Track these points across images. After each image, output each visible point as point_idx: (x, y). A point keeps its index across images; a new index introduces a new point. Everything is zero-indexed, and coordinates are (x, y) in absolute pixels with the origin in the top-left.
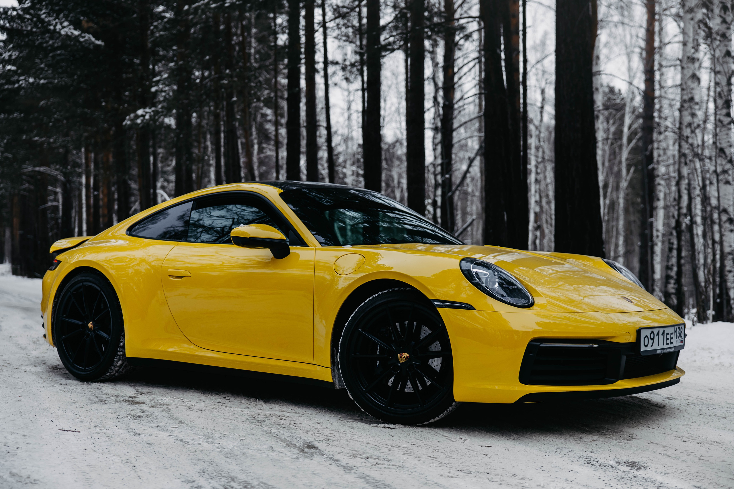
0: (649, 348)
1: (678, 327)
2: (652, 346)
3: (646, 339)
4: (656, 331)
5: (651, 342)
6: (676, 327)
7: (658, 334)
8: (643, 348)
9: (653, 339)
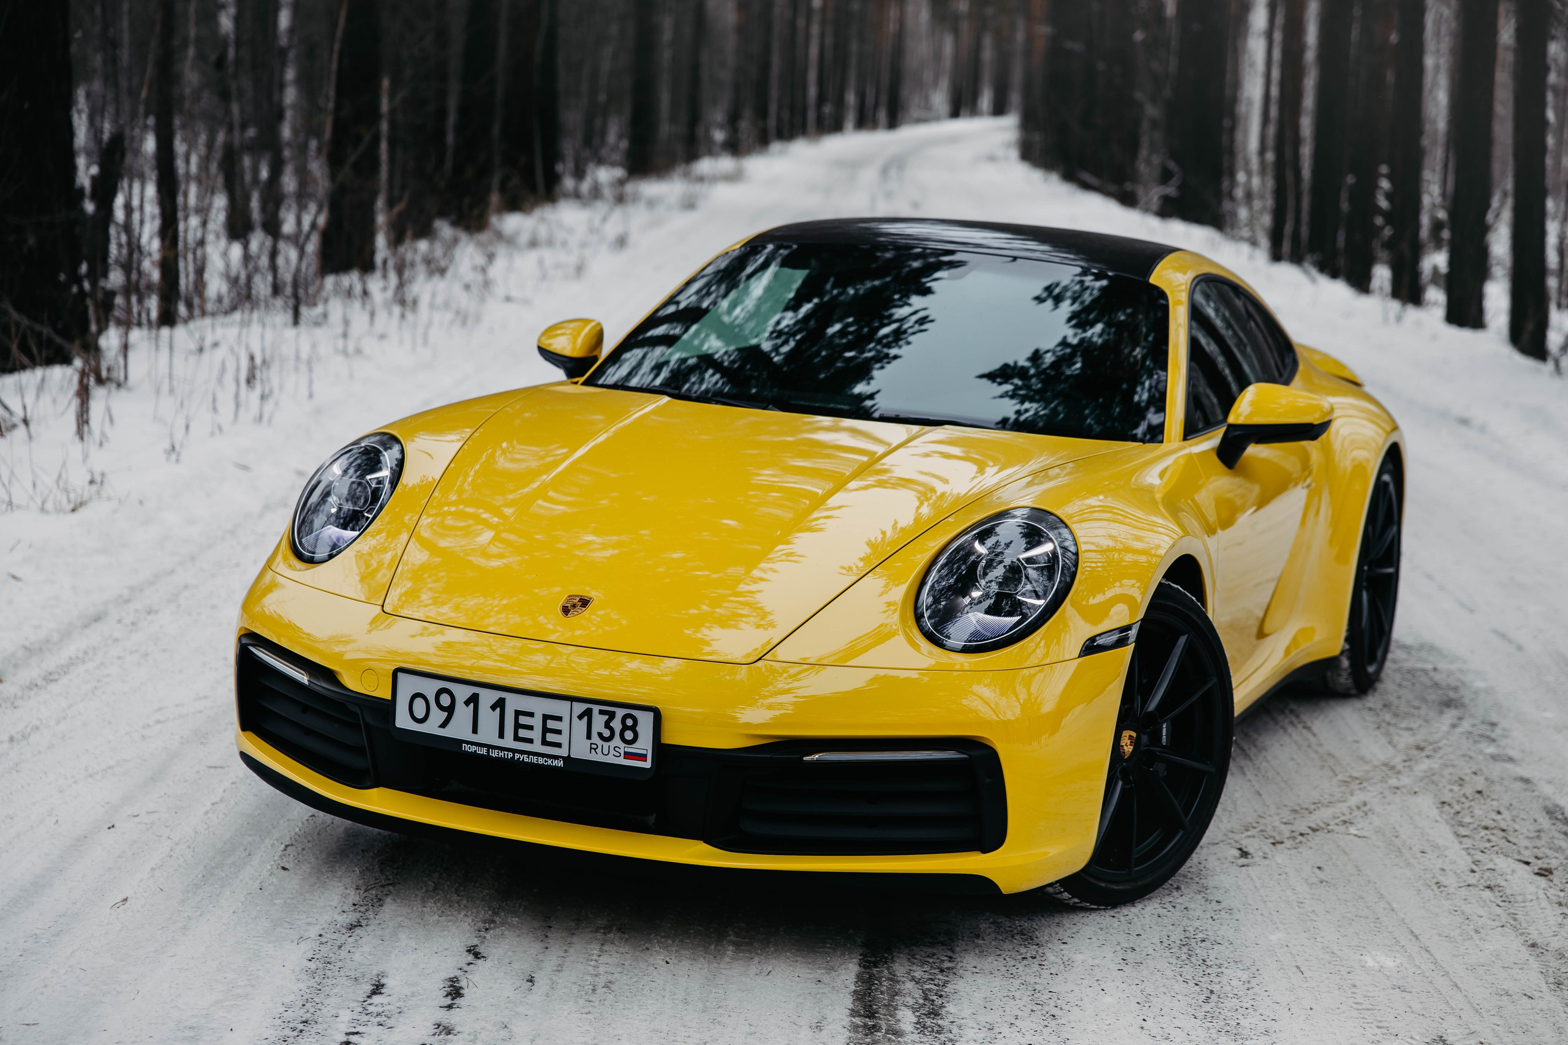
0: (431, 727)
1: (596, 709)
2: (444, 725)
3: (419, 704)
4: (462, 693)
5: (438, 716)
6: (579, 708)
7: (474, 700)
8: (403, 721)
9: (450, 710)
